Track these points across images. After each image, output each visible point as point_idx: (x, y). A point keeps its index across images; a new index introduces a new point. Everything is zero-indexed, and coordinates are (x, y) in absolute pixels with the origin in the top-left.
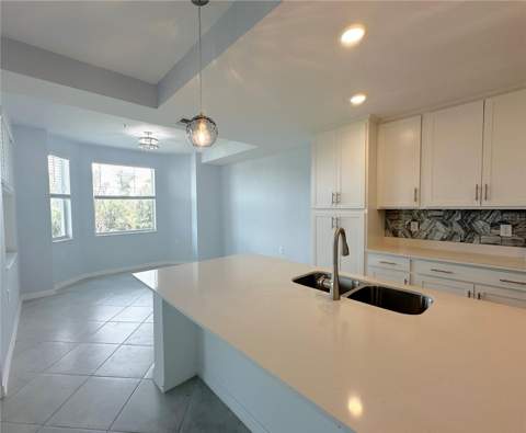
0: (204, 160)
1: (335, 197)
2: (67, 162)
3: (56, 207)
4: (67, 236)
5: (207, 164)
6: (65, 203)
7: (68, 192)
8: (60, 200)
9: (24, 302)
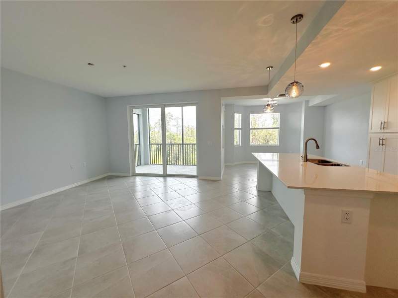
0: (311, 104)
1: (383, 125)
2: (241, 115)
3: (236, 132)
4: (239, 145)
5: (313, 107)
6: (239, 132)
7: (240, 127)
8: (238, 131)
9: (226, 166)
